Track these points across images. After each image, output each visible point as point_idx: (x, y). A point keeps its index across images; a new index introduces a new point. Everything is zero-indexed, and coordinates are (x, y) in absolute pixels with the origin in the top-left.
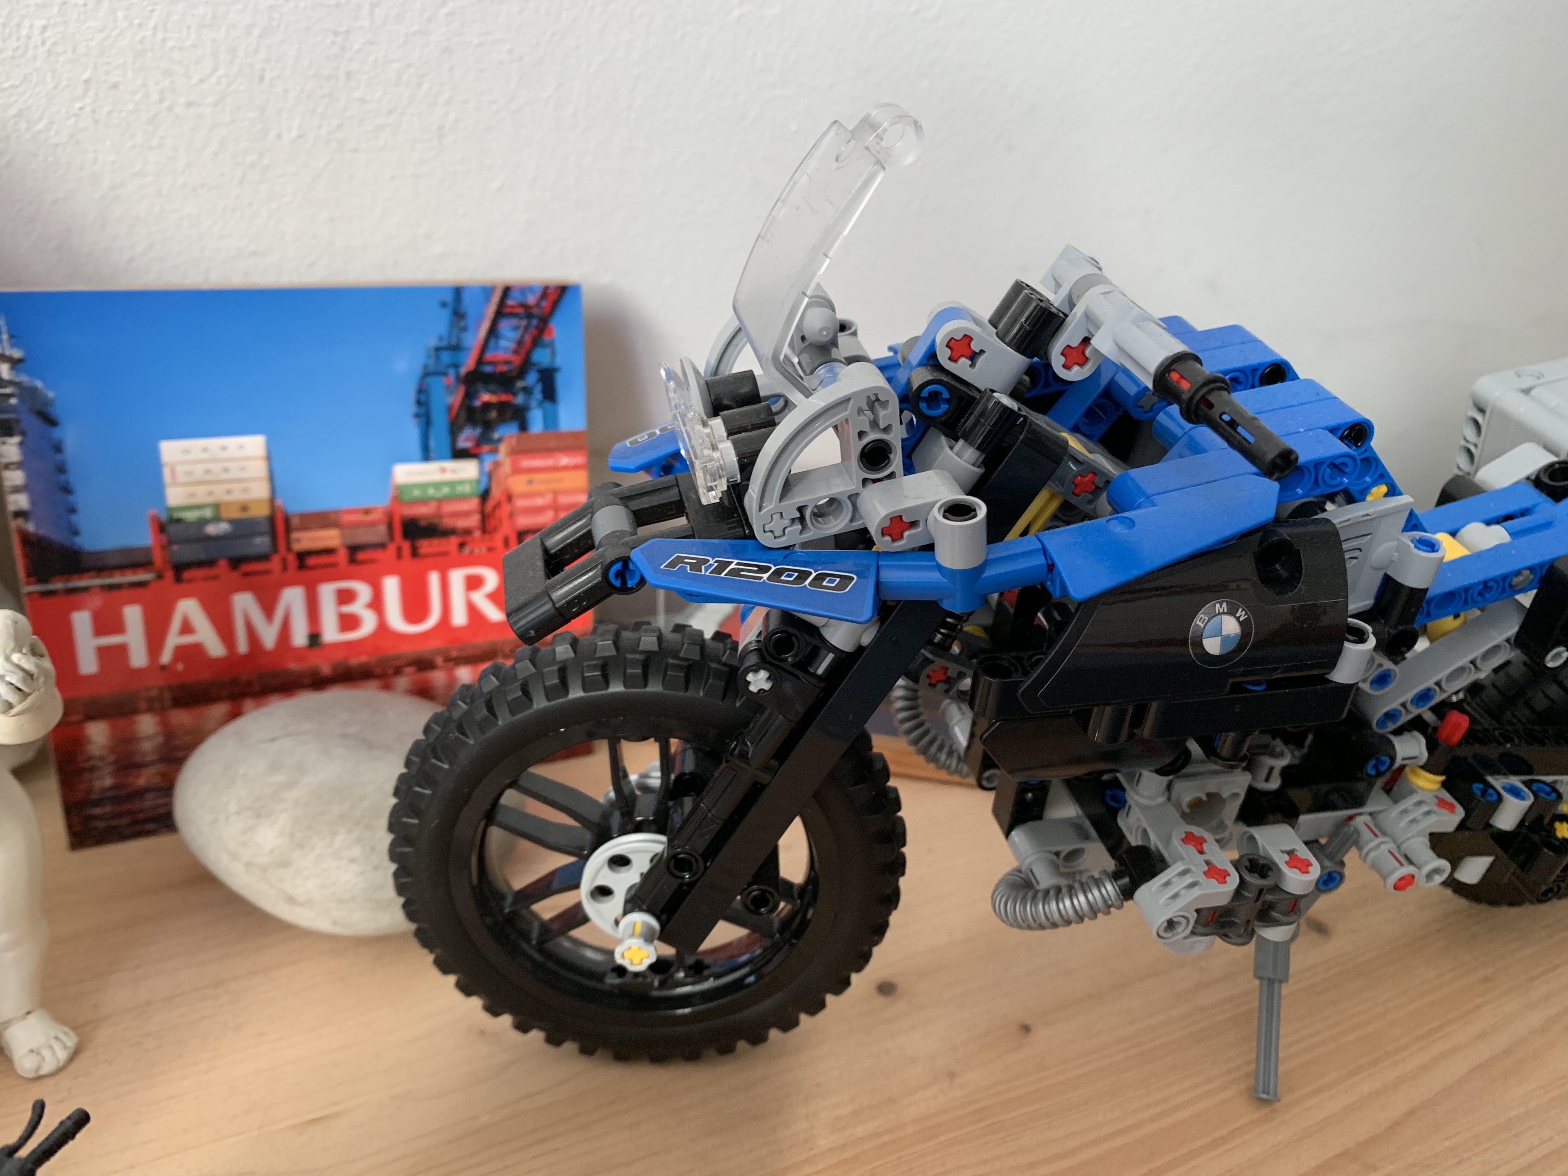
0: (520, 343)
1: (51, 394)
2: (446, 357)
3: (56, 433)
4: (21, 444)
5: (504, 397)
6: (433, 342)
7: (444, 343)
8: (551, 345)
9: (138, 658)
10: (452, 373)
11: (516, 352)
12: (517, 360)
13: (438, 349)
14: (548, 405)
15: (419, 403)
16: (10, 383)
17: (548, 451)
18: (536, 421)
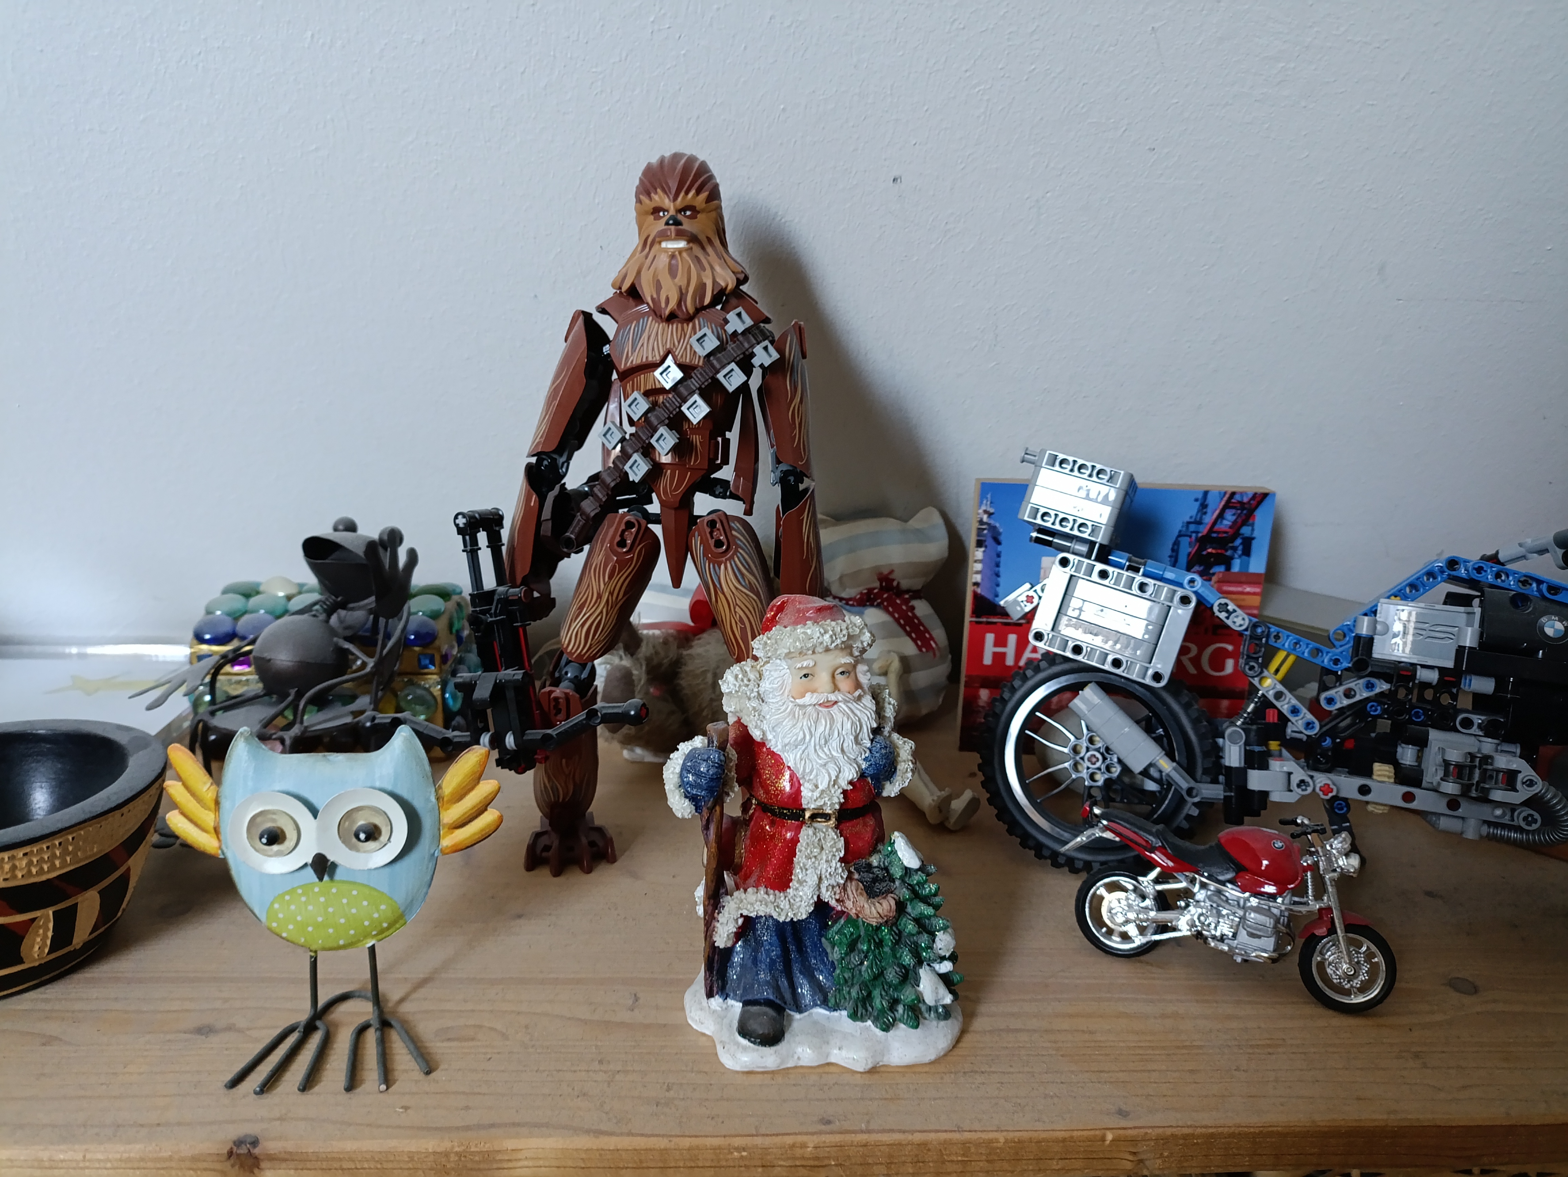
0: (1235, 522)
1: (1001, 530)
2: (1192, 527)
3: (999, 548)
4: (984, 551)
5: (1219, 551)
6: (1187, 519)
7: (1192, 520)
8: (1252, 525)
9: (1010, 661)
10: (1194, 535)
11: (1230, 527)
12: (1231, 531)
13: (1189, 523)
14: (1244, 557)
15: (1173, 550)
16: (986, 523)
17: (1240, 583)
18: (1236, 566)
